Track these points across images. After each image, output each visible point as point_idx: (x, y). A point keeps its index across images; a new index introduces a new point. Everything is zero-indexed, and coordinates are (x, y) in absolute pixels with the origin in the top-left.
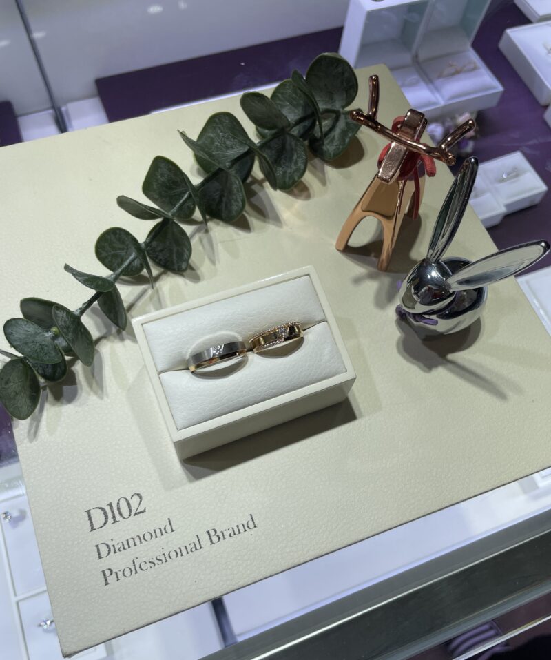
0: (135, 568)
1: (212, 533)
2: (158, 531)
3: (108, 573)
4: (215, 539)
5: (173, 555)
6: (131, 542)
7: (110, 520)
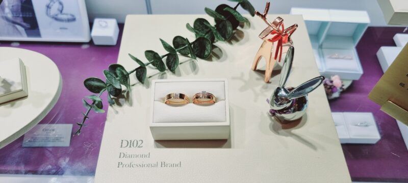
0: (131, 166)
1: (163, 163)
2: (144, 156)
3: (120, 163)
4: (163, 165)
5: (146, 166)
6: (133, 156)
7: (129, 146)
